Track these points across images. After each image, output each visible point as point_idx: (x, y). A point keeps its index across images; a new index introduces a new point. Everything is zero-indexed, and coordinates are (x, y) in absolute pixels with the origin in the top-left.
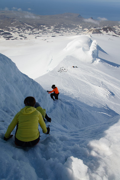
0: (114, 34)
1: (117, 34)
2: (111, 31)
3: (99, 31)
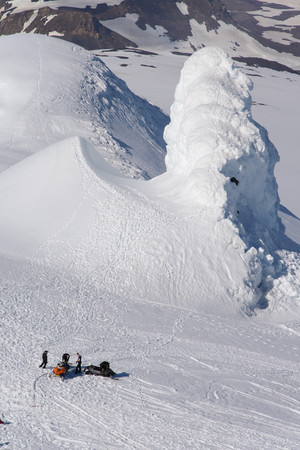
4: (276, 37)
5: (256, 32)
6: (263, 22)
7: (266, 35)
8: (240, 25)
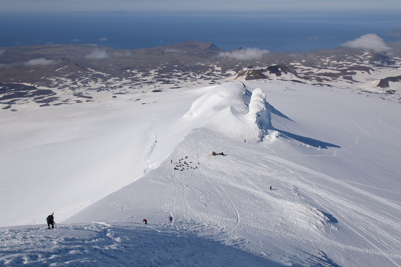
0: (295, 78)
1: (301, 78)
2: (286, 73)
3: (261, 74)
4: (300, 75)
5: (296, 74)
6: (298, 72)
7: (298, 75)
8: (292, 73)
